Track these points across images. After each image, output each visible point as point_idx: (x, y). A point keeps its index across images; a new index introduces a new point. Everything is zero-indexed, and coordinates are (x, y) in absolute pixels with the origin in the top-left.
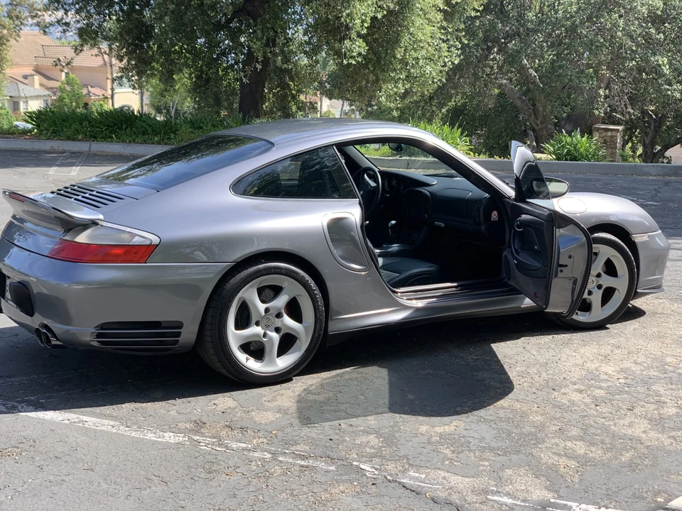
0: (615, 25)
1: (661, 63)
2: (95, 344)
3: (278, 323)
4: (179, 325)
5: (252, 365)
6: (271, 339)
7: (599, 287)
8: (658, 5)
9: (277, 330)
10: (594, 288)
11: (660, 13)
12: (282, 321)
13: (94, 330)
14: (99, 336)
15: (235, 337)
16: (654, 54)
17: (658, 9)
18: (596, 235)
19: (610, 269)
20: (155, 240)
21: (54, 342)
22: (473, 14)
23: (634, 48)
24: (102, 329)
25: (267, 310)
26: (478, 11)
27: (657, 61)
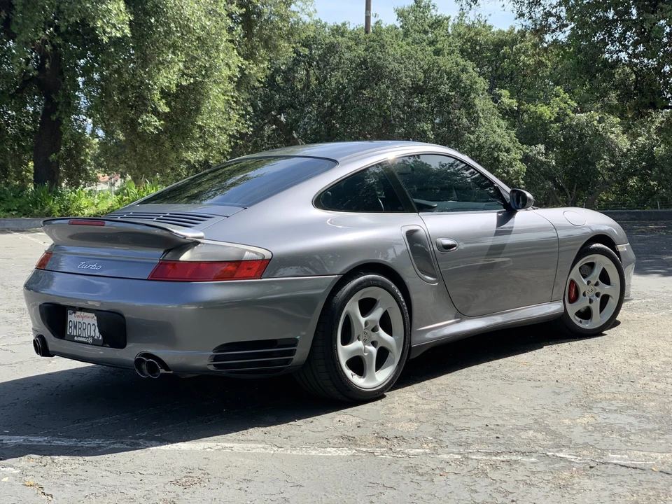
0: (384, 95)
1: (426, 129)
2: (212, 368)
3: (374, 337)
4: (294, 342)
5: (358, 381)
6: (370, 353)
7: (597, 295)
8: (420, 76)
9: (374, 344)
10: (593, 296)
11: (422, 84)
12: (378, 334)
13: (212, 353)
14: (216, 358)
15: (344, 352)
16: (419, 121)
17: (419, 80)
18: (594, 245)
19: (605, 278)
20: (268, 255)
21: (162, 371)
22: (257, 84)
23: (402, 116)
24: (219, 351)
25: (366, 323)
26: (260, 82)
27: (423, 127)
